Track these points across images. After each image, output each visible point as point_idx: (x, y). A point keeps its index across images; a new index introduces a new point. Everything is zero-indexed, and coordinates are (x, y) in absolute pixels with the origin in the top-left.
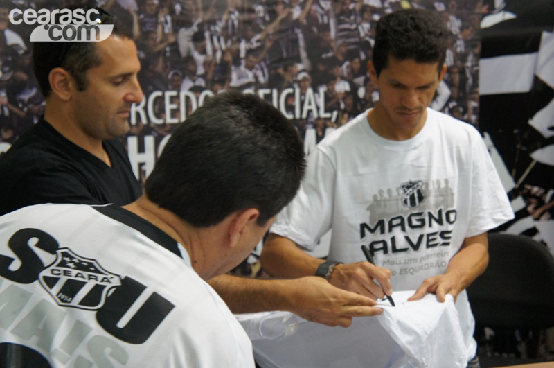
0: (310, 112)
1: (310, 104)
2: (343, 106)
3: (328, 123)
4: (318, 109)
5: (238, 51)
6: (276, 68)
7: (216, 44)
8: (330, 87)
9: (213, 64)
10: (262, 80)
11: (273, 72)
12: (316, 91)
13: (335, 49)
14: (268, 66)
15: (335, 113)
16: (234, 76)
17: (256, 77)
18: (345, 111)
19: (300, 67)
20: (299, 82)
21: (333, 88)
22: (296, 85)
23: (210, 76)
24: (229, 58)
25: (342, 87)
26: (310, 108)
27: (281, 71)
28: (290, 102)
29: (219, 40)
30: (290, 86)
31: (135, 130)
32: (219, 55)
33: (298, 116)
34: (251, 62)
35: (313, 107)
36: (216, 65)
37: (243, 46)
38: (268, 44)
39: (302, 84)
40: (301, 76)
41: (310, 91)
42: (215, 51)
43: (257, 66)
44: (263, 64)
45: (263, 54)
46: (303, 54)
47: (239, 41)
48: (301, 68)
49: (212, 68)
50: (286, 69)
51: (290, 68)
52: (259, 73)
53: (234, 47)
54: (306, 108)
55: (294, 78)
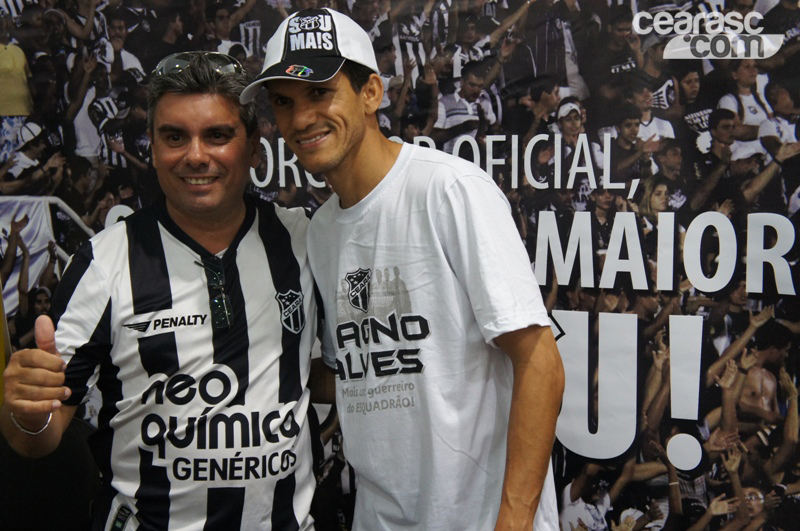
0: (581, 176)
1: (582, 163)
2: (654, 168)
3: (620, 200)
4: (598, 172)
5: (450, 66)
6: (518, 96)
7: (412, 56)
8: (627, 131)
9: (406, 89)
10: (491, 117)
11: (511, 102)
12: (594, 138)
13: (640, 57)
14: (502, 93)
15: (635, 183)
16: (441, 110)
17: (480, 112)
18: (659, 179)
19: (564, 92)
20: (560, 121)
21: (635, 133)
22: (555, 128)
23: (399, 112)
24: (432, 79)
25: (655, 131)
26: (581, 170)
27: (527, 101)
28: (542, 159)
29: (416, 50)
30: (543, 129)
31: (283, 196)
32: (415, 74)
33: (558, 185)
34: (473, 85)
35: (588, 169)
36: (410, 91)
37: (458, 58)
38: (505, 52)
39: (568, 124)
40: (564, 110)
41: (583, 138)
42: (408, 68)
43: (483, 92)
44: (493, 87)
45: (495, 70)
46: (572, 68)
47: (452, 49)
48: (567, 94)
49: (404, 96)
50: (536, 98)
51: (544, 94)
52: (487, 106)
53: (442, 60)
54: (574, 169)
55: (553, 114)
